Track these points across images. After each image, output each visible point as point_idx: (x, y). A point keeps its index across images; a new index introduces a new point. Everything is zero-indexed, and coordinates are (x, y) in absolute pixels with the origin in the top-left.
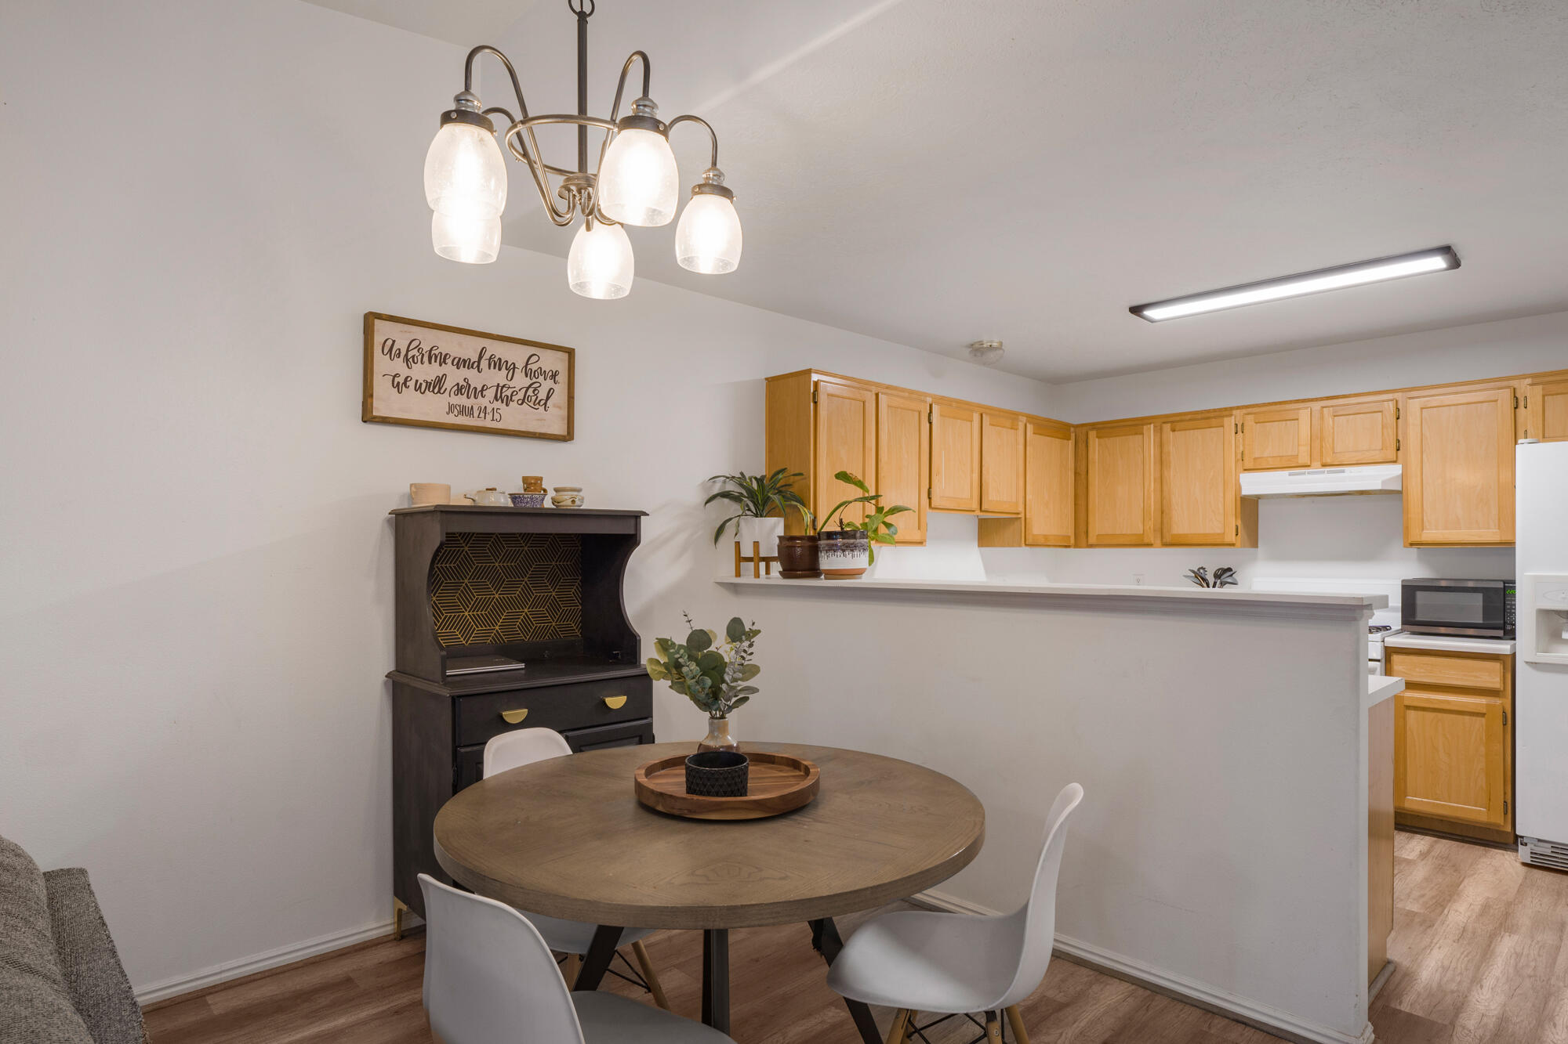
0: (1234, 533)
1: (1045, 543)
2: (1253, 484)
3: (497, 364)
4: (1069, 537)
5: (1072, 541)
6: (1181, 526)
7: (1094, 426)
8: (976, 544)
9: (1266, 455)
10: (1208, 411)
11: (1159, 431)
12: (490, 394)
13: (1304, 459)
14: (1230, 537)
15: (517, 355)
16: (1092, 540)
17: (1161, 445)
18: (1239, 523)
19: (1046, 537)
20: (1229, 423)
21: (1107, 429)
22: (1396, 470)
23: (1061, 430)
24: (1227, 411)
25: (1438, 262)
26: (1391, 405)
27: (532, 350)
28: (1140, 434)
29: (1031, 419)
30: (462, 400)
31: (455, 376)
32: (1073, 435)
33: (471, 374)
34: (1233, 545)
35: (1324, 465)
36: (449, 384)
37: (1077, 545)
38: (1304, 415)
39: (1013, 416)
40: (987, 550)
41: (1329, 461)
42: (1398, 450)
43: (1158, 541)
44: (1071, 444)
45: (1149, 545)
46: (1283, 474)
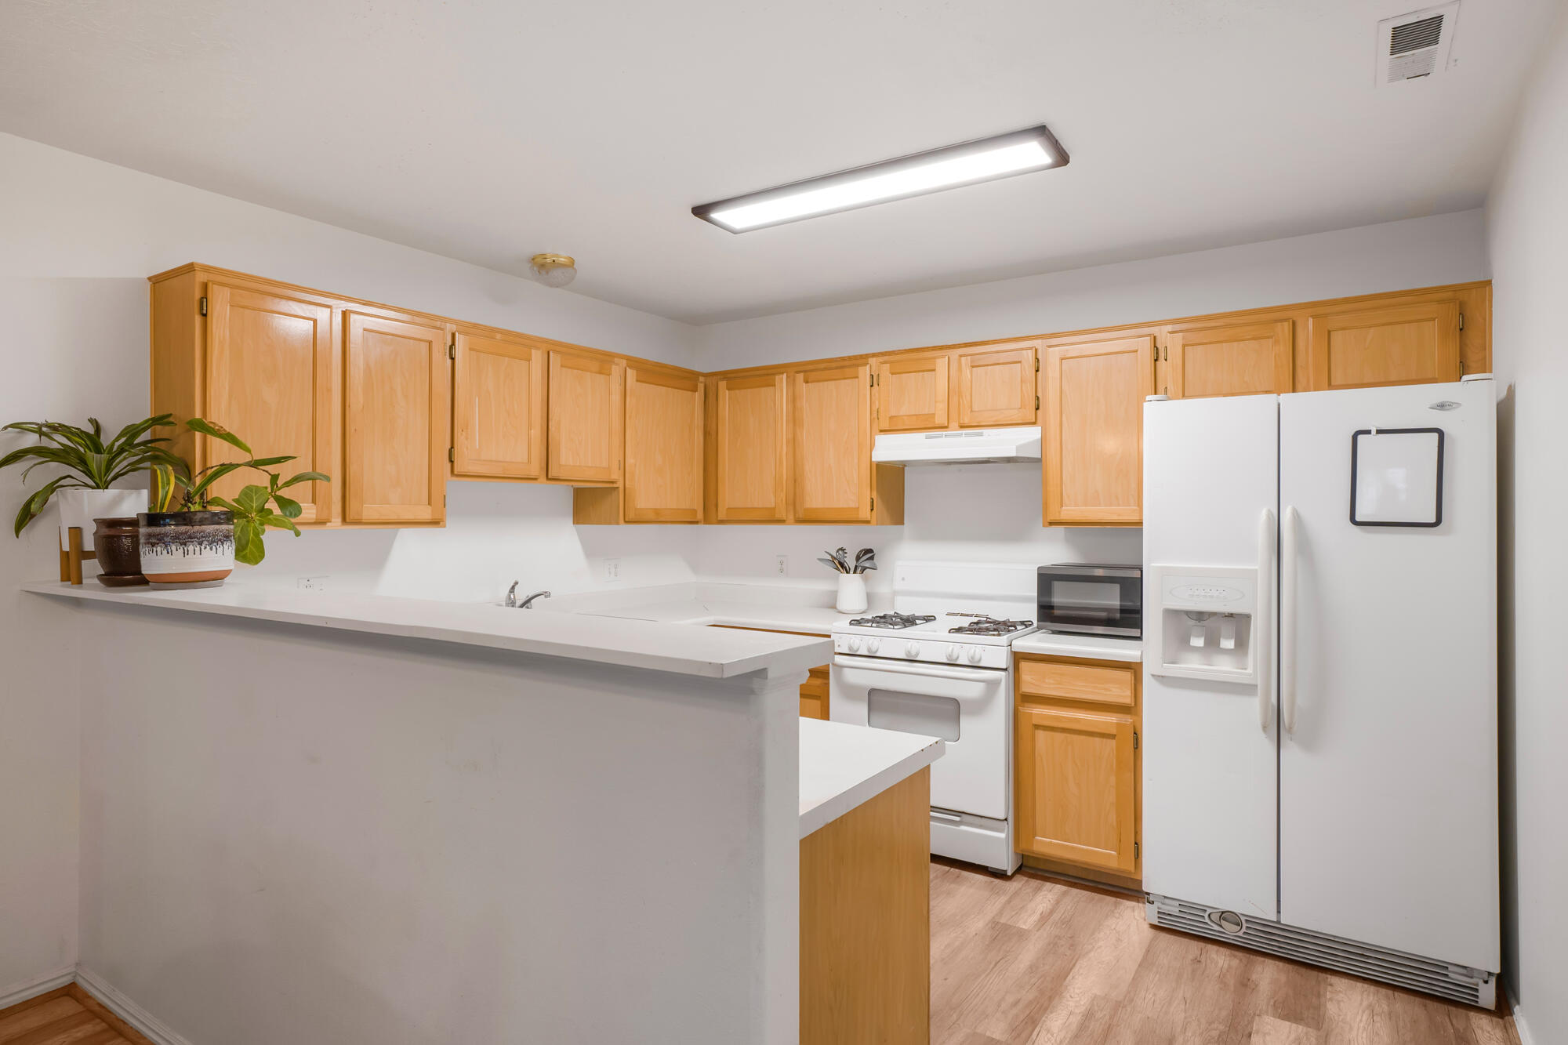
0: (869, 508)
1: (658, 518)
2: (890, 448)
4: (695, 511)
5: (700, 516)
6: (815, 499)
7: (725, 375)
8: (572, 523)
9: (901, 414)
10: (843, 359)
11: (791, 382)
13: (940, 419)
14: (865, 513)
16: (722, 515)
17: (794, 399)
18: (875, 496)
19: (657, 511)
20: (864, 372)
21: (737, 378)
22: (1033, 433)
23: (685, 379)
24: (862, 359)
25: (1034, 153)
26: (1030, 354)
28: (772, 386)
29: (634, 363)
32: (701, 387)
34: (868, 522)
35: (962, 427)
37: (707, 520)
38: (941, 364)
39: (602, 360)
40: (587, 528)
41: (966, 421)
42: (1037, 409)
43: (791, 517)
44: (698, 396)
45: (781, 521)
46: (920, 437)
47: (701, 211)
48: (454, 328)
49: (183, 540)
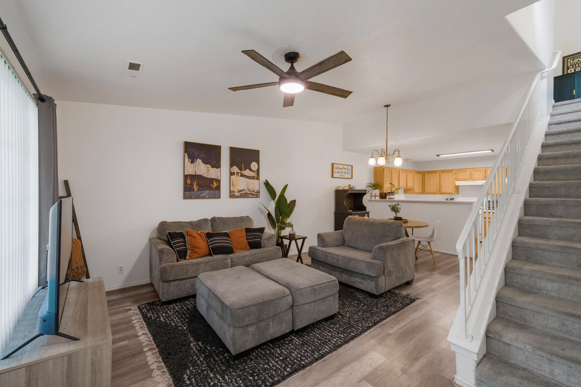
0: (454, 192)
1: (417, 193)
2: (458, 183)
3: (344, 168)
4: (421, 192)
5: (421, 193)
6: (444, 190)
7: (426, 172)
8: (403, 193)
9: (460, 178)
10: (449, 170)
11: (440, 173)
12: (344, 173)
13: (468, 179)
14: (453, 192)
15: (346, 167)
16: (425, 193)
17: (440, 176)
18: (455, 190)
19: (417, 192)
20: (454, 172)
21: (429, 172)
22: (485, 181)
23: (419, 172)
24: (453, 170)
25: (490, 151)
26: (485, 170)
27: (348, 166)
28: (436, 173)
29: (415, 171)
30: (341, 174)
31: (340, 170)
32: (422, 174)
33: (342, 170)
34: (454, 194)
35: (472, 180)
36: (340, 172)
37: (422, 194)
38: (468, 171)
39: (412, 171)
40: (405, 195)
41: (473, 179)
42: (486, 178)
43: (439, 193)
44: (422, 175)
45: (437, 194)
46: (464, 182)
47: (438, 156)
48: (399, 169)
49: (392, 195)
